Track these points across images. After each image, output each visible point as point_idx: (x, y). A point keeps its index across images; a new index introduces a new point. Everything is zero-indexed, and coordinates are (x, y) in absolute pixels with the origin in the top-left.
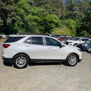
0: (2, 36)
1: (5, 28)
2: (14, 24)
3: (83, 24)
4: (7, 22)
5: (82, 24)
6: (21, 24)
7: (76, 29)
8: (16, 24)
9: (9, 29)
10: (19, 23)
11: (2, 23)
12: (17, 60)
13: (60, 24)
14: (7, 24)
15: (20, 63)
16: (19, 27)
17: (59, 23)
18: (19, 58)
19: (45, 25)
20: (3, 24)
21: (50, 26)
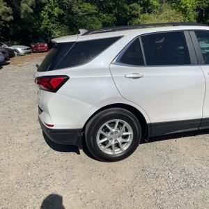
0: (16, 51)
1: (19, 28)
2: (39, 16)
4: (22, 11)
6: (56, 14)
7: (197, 13)
8: (44, 14)
9: (29, 29)
10: (50, 10)
11: (8, 14)
12: (100, 131)
13: (155, 3)
14: (22, 17)
15: (113, 143)
16: (53, 23)
18: (106, 124)
19: (116, 11)
20: (11, 17)
21: (130, 12)
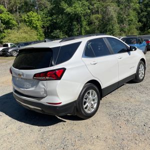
3: (52, 20)
5: (50, 20)
7: (43, 30)
12: (84, 99)
13: (14, 22)
17: (11, 21)
